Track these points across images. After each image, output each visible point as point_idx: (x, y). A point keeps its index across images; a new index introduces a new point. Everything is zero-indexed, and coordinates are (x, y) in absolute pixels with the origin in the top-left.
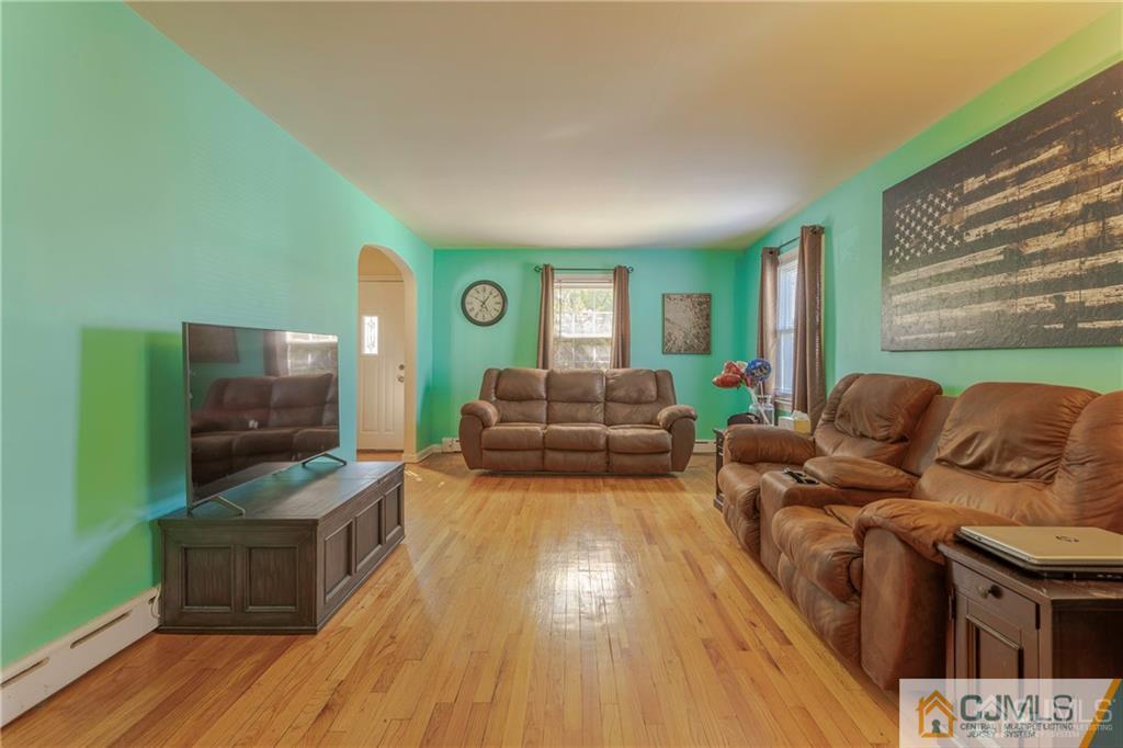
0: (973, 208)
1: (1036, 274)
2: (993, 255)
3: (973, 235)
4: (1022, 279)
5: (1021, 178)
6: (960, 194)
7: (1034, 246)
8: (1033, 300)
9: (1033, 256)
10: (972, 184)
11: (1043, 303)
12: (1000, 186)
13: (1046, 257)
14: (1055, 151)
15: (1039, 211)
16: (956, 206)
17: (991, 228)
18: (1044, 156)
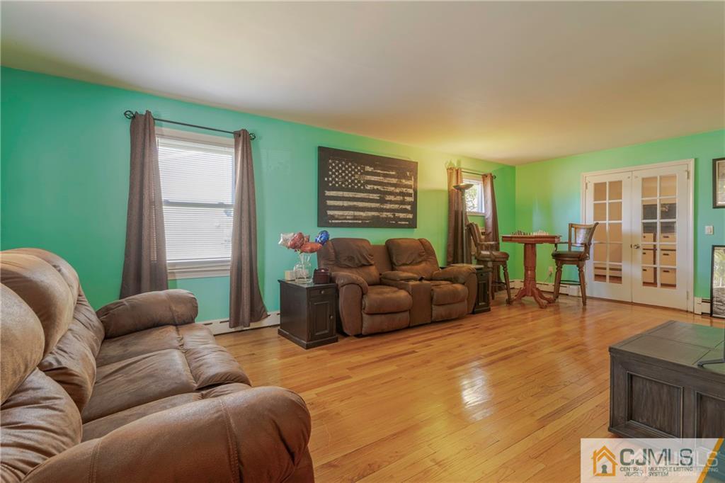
0: (369, 178)
1: (388, 206)
2: (376, 196)
3: (369, 187)
4: (385, 207)
5: (385, 176)
6: (364, 170)
7: (388, 198)
8: (388, 214)
9: (388, 200)
10: (368, 169)
11: (390, 215)
12: (378, 175)
13: (391, 202)
14: (394, 173)
15: (390, 188)
16: (362, 174)
17: (376, 187)
18: (391, 173)
